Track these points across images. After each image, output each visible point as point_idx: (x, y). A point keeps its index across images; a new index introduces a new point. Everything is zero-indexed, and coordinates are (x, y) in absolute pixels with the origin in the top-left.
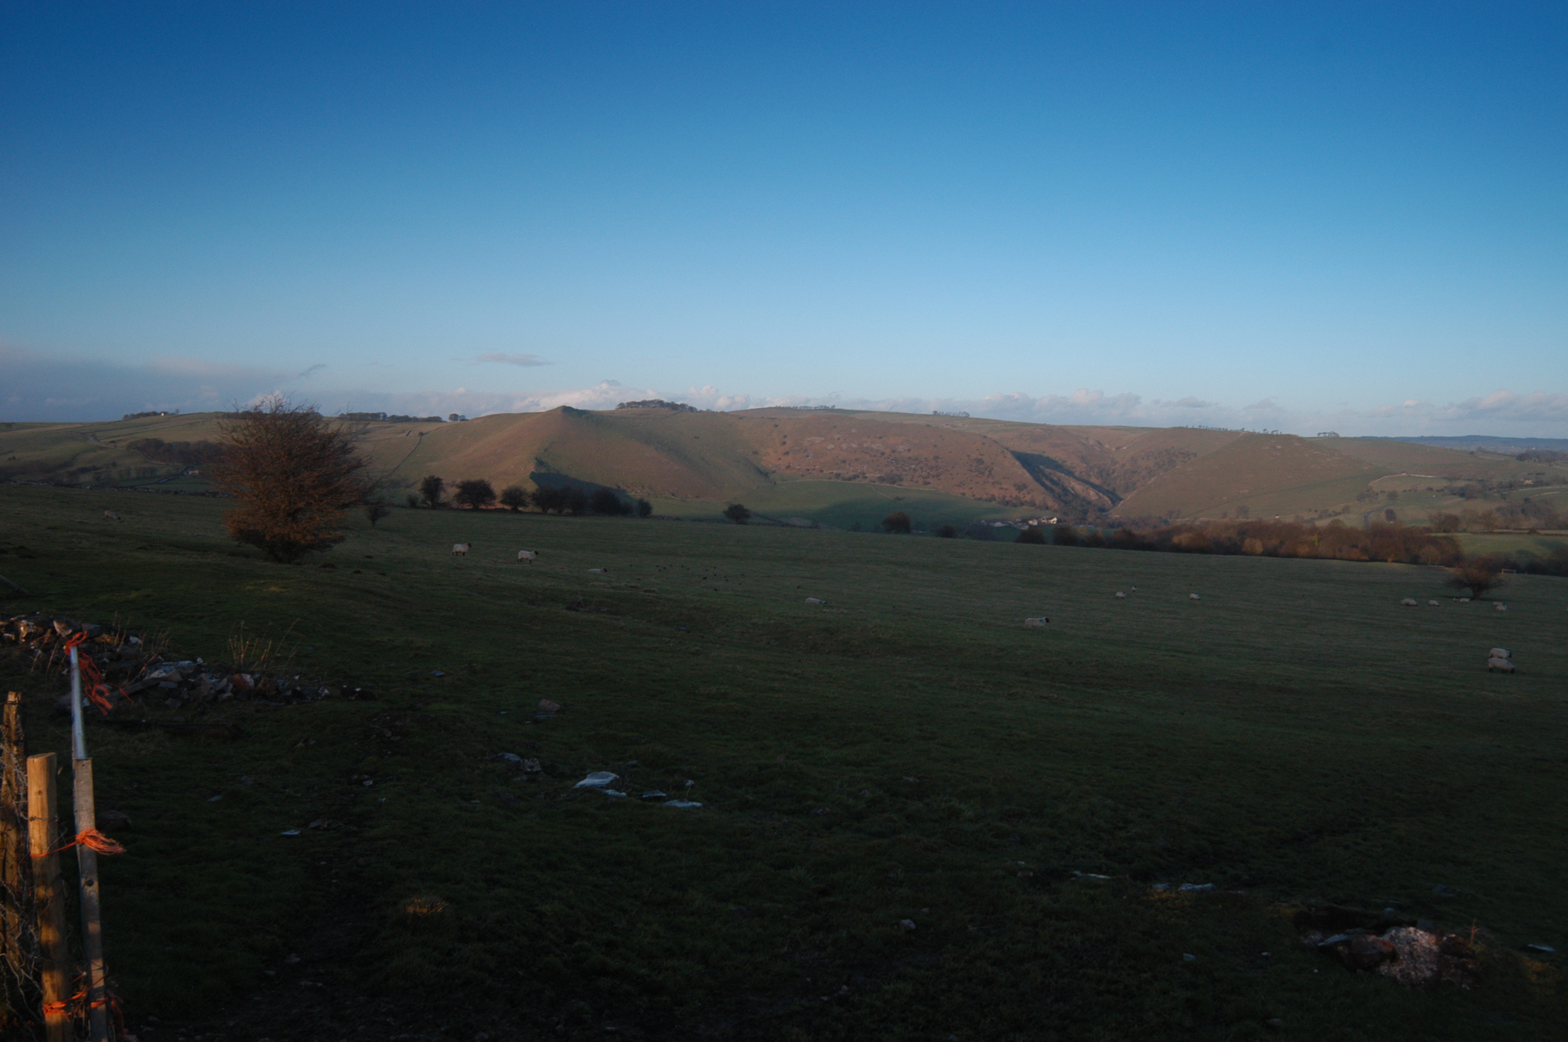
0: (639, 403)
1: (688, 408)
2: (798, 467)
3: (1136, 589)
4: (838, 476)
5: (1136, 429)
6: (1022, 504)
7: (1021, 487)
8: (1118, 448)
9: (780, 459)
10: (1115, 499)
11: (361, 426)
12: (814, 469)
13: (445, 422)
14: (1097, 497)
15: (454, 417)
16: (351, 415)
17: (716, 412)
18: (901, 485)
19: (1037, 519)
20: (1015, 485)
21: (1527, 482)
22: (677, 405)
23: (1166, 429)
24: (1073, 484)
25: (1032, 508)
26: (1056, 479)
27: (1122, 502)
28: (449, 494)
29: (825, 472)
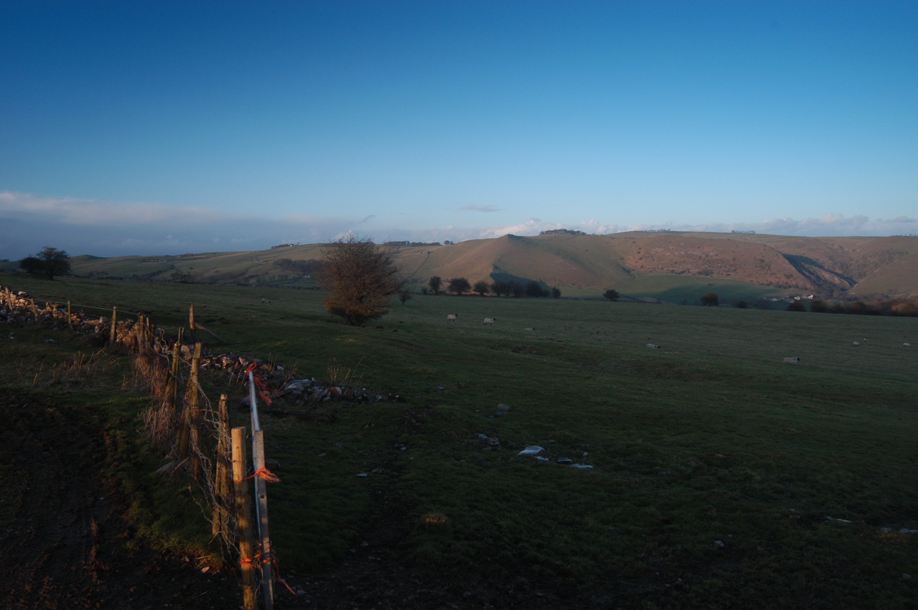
0: (552, 231)
1: (581, 233)
2: (649, 267)
3: (867, 340)
4: (673, 271)
5: (867, 238)
6: (790, 287)
7: (789, 277)
8: (853, 251)
9: (637, 262)
10: (852, 282)
11: (396, 249)
12: (658, 268)
13: (442, 245)
14: (840, 282)
15: (447, 242)
16: (390, 243)
17: (598, 235)
18: (712, 277)
19: (800, 296)
20: (785, 275)
22: (574, 231)
23: (887, 237)
24: (824, 274)
25: (797, 289)
26: (812, 271)
27: (856, 284)
28: (445, 286)
29: (664, 269)
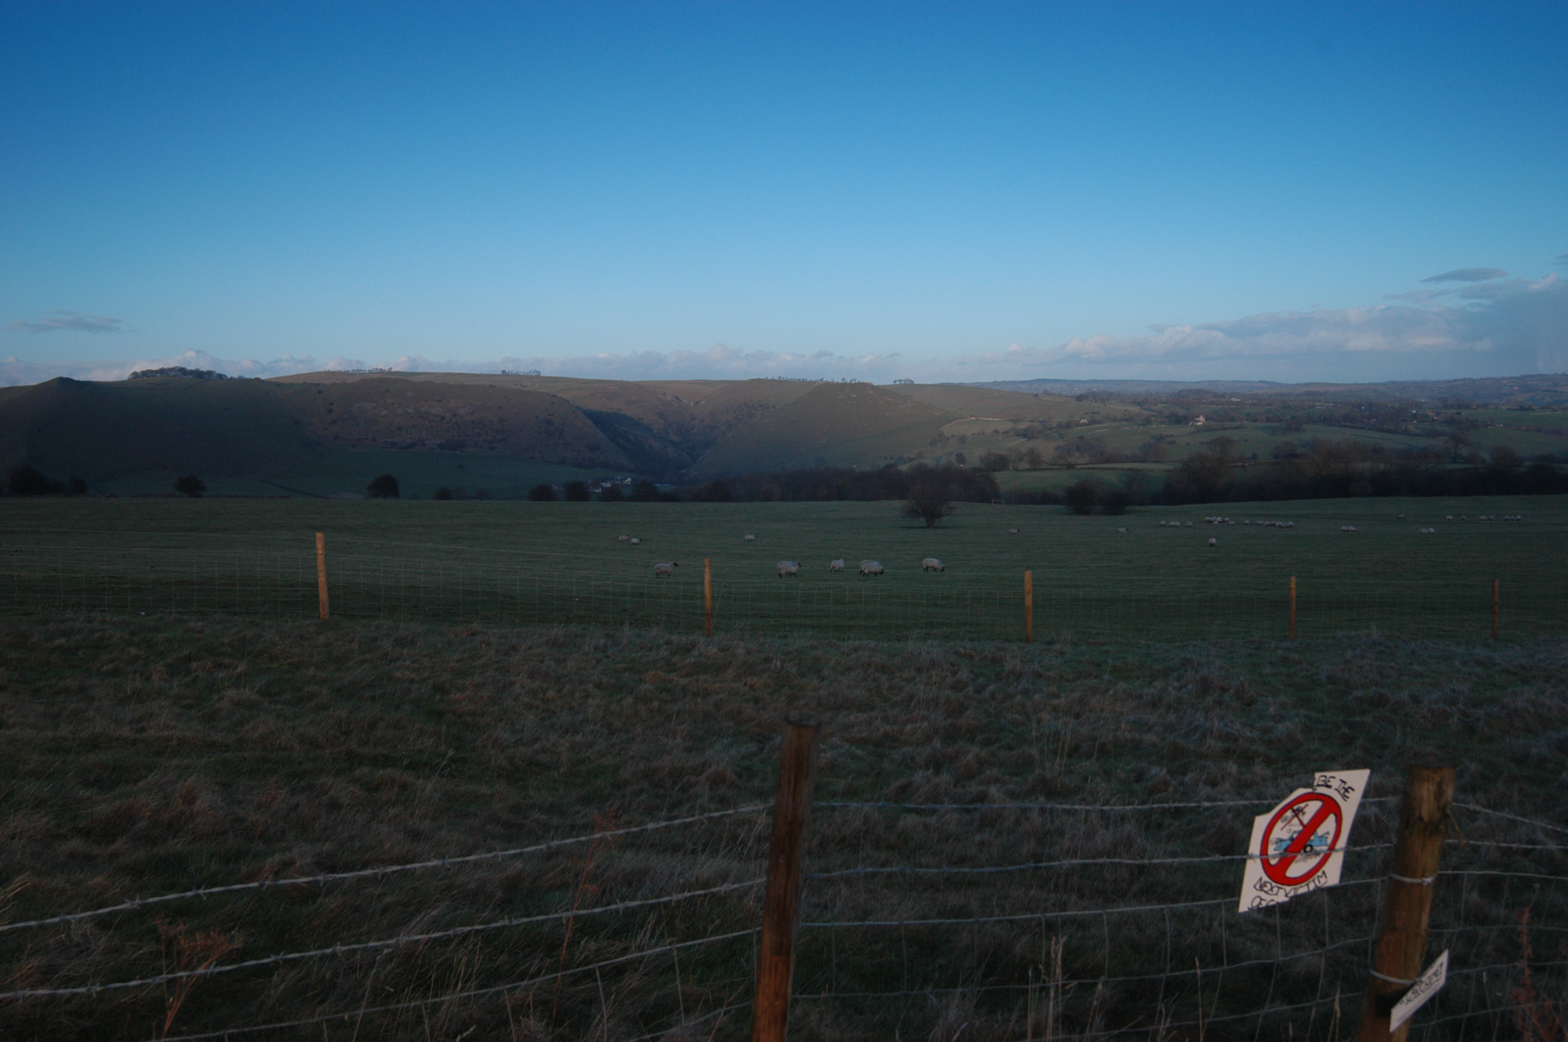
1: (215, 375)
2: (349, 437)
4: (393, 444)
5: (715, 382)
6: (595, 465)
7: (594, 447)
8: (696, 403)
9: (326, 429)
10: (695, 456)
14: (676, 455)
17: (250, 380)
18: (464, 452)
19: (610, 481)
20: (588, 446)
21: (1082, 421)
22: (202, 372)
23: (743, 381)
24: (651, 442)
25: (607, 470)
26: (632, 437)
27: (701, 458)
29: (379, 441)
